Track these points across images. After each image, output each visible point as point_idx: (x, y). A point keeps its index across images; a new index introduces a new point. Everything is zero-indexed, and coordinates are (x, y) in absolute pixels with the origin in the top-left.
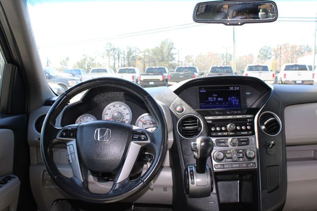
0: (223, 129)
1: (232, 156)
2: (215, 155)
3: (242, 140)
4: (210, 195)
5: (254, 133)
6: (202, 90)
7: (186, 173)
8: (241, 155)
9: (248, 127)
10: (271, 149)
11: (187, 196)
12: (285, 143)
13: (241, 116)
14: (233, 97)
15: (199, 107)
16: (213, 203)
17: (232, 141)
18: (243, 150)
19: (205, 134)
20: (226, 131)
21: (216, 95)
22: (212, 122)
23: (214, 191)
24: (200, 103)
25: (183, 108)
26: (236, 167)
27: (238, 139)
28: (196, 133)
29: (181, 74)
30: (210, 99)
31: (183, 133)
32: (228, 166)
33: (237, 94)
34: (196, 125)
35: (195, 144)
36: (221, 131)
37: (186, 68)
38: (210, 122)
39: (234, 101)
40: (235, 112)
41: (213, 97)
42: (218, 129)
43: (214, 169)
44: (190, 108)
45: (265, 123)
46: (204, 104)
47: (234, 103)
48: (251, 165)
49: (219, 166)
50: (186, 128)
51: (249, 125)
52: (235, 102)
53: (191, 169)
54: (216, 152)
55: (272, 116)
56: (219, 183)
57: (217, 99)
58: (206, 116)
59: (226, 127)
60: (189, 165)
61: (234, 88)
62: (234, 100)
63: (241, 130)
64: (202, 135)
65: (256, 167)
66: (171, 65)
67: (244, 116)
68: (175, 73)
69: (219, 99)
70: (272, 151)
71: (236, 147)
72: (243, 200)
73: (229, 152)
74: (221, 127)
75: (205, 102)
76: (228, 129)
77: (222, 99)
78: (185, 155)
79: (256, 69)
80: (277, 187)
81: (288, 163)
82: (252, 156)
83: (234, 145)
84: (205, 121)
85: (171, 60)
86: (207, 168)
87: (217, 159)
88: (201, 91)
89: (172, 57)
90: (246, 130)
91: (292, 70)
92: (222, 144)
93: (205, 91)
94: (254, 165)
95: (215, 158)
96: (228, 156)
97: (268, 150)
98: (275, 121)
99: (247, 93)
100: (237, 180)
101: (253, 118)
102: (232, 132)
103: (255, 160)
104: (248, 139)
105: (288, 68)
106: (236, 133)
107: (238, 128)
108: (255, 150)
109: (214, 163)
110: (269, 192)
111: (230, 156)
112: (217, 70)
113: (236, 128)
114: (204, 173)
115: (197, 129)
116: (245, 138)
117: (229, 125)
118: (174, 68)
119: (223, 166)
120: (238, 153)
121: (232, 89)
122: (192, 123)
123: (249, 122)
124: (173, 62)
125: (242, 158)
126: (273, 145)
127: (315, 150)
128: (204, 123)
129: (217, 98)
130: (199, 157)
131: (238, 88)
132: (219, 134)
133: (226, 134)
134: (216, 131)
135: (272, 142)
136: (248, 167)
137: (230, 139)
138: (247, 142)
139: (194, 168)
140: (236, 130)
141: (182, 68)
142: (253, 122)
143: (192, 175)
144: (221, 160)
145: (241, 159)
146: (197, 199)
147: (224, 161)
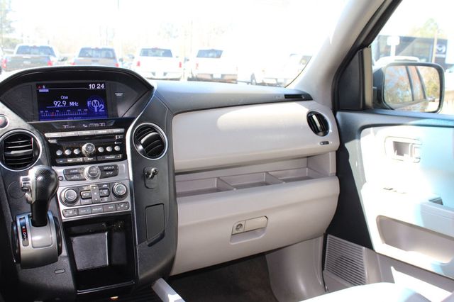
0: (76, 152)
1: (90, 194)
2: (63, 196)
3: (107, 168)
4: (56, 260)
5: (125, 158)
6: (42, 88)
7: (15, 228)
8: (105, 192)
9: (117, 148)
10: (152, 180)
11: (18, 266)
12: (174, 170)
13: (104, 132)
14: (95, 101)
15: (38, 117)
16: (62, 271)
17: (89, 171)
18: (109, 184)
19: (46, 162)
20: (81, 155)
21: (67, 98)
22: (58, 141)
23: (64, 253)
24: (39, 110)
25: (5, 120)
26: (98, 211)
27: (101, 168)
28: (29, 160)
29: (27, 59)
30: (56, 103)
31: (6, 162)
32: (85, 211)
33: (101, 95)
34: (30, 148)
35: (27, 180)
36: (72, 156)
37: (35, 47)
38: (54, 141)
39: (96, 107)
40: (96, 125)
41: (62, 101)
42: (67, 152)
43: (63, 218)
44: (19, 119)
45: (143, 141)
46: (46, 111)
47: (96, 111)
48: (122, 206)
49: (71, 212)
50: (13, 153)
51: (116, 145)
52: (98, 108)
53: (22, 221)
54: (63, 189)
55: (153, 129)
56: (75, 240)
57: (68, 104)
58: (47, 132)
59: (80, 149)
60: (19, 215)
61: (96, 87)
62: (96, 105)
63: (106, 153)
64: (40, 163)
65: (130, 209)
66: (8, 40)
67: (110, 131)
68: (15, 55)
69: (72, 104)
70: (153, 183)
71: (98, 180)
72: (114, 262)
73: (85, 188)
74: (72, 149)
75: (49, 110)
76: (84, 152)
77: (77, 104)
78: (11, 199)
79: (153, 54)
80: (162, 236)
81: (178, 199)
82: (122, 192)
83: (93, 177)
84: (45, 140)
85: (7, 32)
86: (51, 216)
87: (66, 201)
88: (41, 91)
89: (9, 26)
90: (114, 152)
91: (208, 57)
92: (75, 177)
93: (47, 91)
94: (126, 206)
95: (63, 200)
96: (84, 194)
97: (147, 181)
98: (158, 137)
99: (118, 94)
100: (104, 231)
101: (124, 134)
102: (90, 157)
103: (128, 199)
104: (116, 166)
105: (202, 54)
106: (96, 157)
107: (100, 150)
108: (127, 183)
109: (62, 207)
110: (150, 245)
111: (88, 194)
112: (90, 53)
113: (97, 149)
114: (45, 225)
115: (32, 155)
116: (111, 166)
117: (85, 146)
118: (13, 46)
119: (78, 211)
120: (100, 189)
121: (92, 86)
122: (22, 144)
123: (118, 141)
124: (10, 36)
125: (107, 196)
126: (154, 174)
127: (218, 178)
128: (43, 144)
129: (68, 101)
130: (34, 201)
131: (103, 86)
132: (70, 160)
133: (80, 160)
134: (64, 156)
135: (153, 170)
136: (116, 210)
137: (87, 168)
138: (115, 172)
139: (27, 219)
140: (97, 154)
141: (28, 47)
142: (123, 140)
143: (24, 231)
144: (73, 202)
145: (106, 199)
146: (37, 269)
147: (78, 203)
